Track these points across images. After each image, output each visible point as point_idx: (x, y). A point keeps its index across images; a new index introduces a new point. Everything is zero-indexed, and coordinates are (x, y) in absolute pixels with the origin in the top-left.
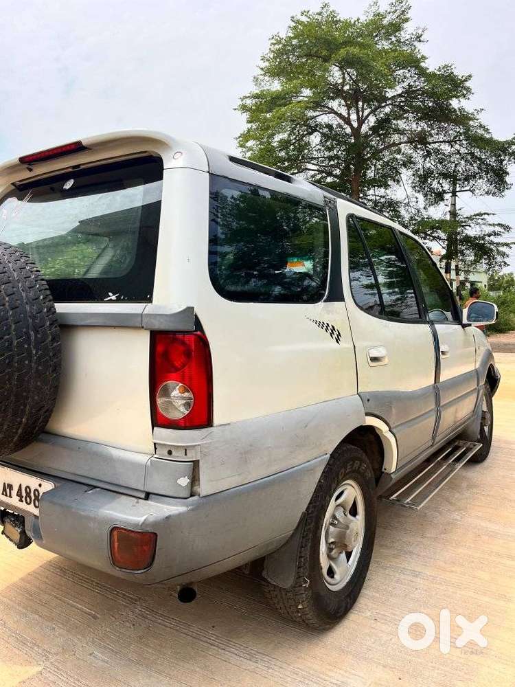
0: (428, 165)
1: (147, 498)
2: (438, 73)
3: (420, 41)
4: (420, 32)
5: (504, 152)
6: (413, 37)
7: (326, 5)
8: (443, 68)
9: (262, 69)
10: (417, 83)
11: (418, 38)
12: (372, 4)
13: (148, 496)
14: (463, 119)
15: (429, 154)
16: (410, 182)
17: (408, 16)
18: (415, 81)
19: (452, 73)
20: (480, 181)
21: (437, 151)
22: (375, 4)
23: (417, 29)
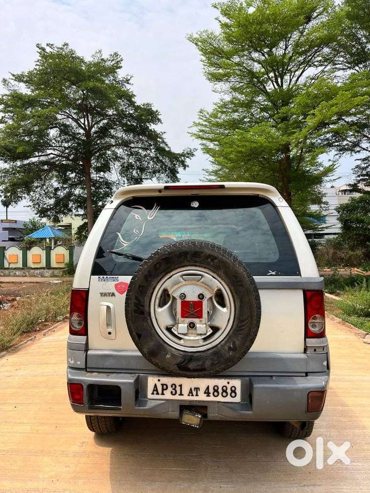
0: (130, 161)
1: (307, 375)
2: (142, 107)
3: (128, 83)
4: (129, 78)
5: (176, 159)
6: (124, 80)
7: (66, 45)
8: (146, 105)
9: (13, 75)
10: (127, 110)
11: (127, 81)
12: (98, 51)
13: (307, 374)
14: (154, 137)
15: (132, 154)
16: (119, 170)
17: (121, 65)
18: (126, 108)
19: (151, 109)
20: (162, 175)
21: (137, 153)
22: (100, 52)
23: (128, 75)
